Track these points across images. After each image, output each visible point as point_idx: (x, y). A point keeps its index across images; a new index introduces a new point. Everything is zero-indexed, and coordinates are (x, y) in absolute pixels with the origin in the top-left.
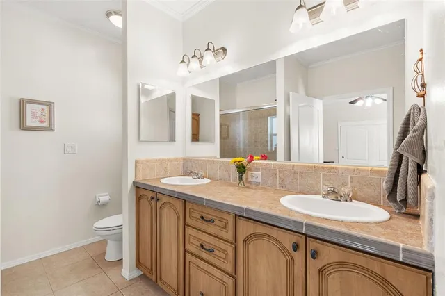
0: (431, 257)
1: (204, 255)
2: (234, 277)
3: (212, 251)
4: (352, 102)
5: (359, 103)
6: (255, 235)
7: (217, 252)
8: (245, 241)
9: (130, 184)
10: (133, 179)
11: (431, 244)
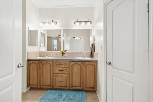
0: (97, 60)
1: (60, 72)
2: (69, 74)
3: (63, 71)
4: (74, 38)
5: (75, 38)
6: (74, 64)
7: (64, 70)
8: (72, 66)
9: (26, 60)
10: (27, 58)
11: (97, 59)
